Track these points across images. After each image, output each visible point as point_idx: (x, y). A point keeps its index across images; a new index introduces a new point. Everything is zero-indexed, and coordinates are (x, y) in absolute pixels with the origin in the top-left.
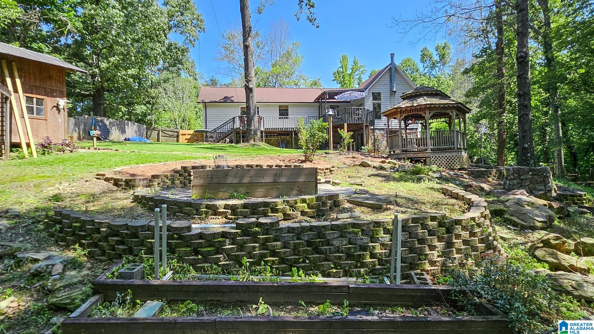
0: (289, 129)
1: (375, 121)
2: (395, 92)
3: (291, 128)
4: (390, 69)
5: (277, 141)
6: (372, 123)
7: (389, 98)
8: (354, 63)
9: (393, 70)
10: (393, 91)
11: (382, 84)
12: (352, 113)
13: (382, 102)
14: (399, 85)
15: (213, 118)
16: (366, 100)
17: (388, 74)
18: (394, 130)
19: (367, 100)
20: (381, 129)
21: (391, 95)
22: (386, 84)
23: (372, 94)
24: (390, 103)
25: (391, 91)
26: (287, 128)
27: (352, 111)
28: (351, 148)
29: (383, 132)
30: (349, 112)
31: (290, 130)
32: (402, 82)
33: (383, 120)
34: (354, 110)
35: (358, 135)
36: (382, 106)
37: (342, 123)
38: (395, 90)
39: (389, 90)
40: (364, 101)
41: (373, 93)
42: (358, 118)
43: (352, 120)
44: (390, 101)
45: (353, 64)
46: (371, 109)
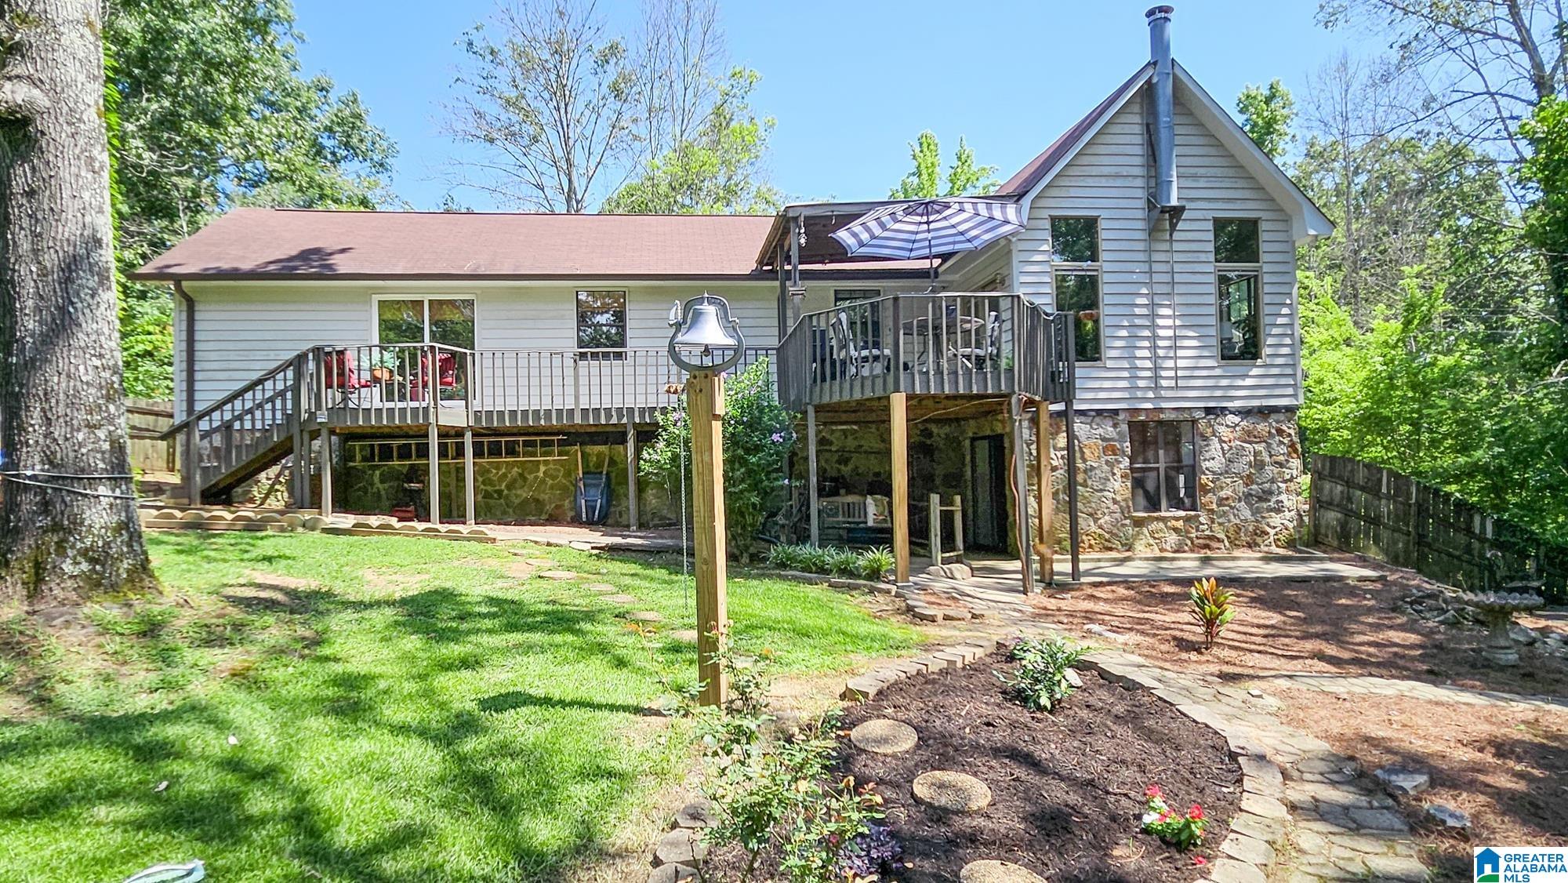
0: (609, 416)
1: (1078, 373)
2: (1176, 212)
3: (619, 410)
4: (1149, 92)
5: (568, 474)
6: (1061, 388)
7: (1141, 246)
8: (959, 158)
9: (1166, 91)
10: (1163, 211)
11: (1106, 170)
12: (937, 328)
13: (1106, 267)
14: (1195, 177)
15: (232, 356)
16: (1016, 258)
17: (1137, 119)
18: (1173, 416)
19: (1024, 257)
20: (1099, 412)
21: (1153, 231)
22: (1124, 171)
23: (1047, 225)
24: (1151, 272)
25: (1151, 206)
26: (597, 411)
27: (937, 318)
28: (936, 541)
29: (1108, 430)
30: (923, 326)
31: (614, 420)
32: (1207, 161)
33: (1109, 364)
34: (951, 312)
35: (973, 440)
36: (1103, 289)
37: (879, 393)
38: (1174, 202)
39: (1142, 203)
40: (1009, 263)
41: (1053, 219)
42: (980, 362)
43: (939, 372)
44: (1150, 262)
45: (955, 163)
46: (1047, 303)
